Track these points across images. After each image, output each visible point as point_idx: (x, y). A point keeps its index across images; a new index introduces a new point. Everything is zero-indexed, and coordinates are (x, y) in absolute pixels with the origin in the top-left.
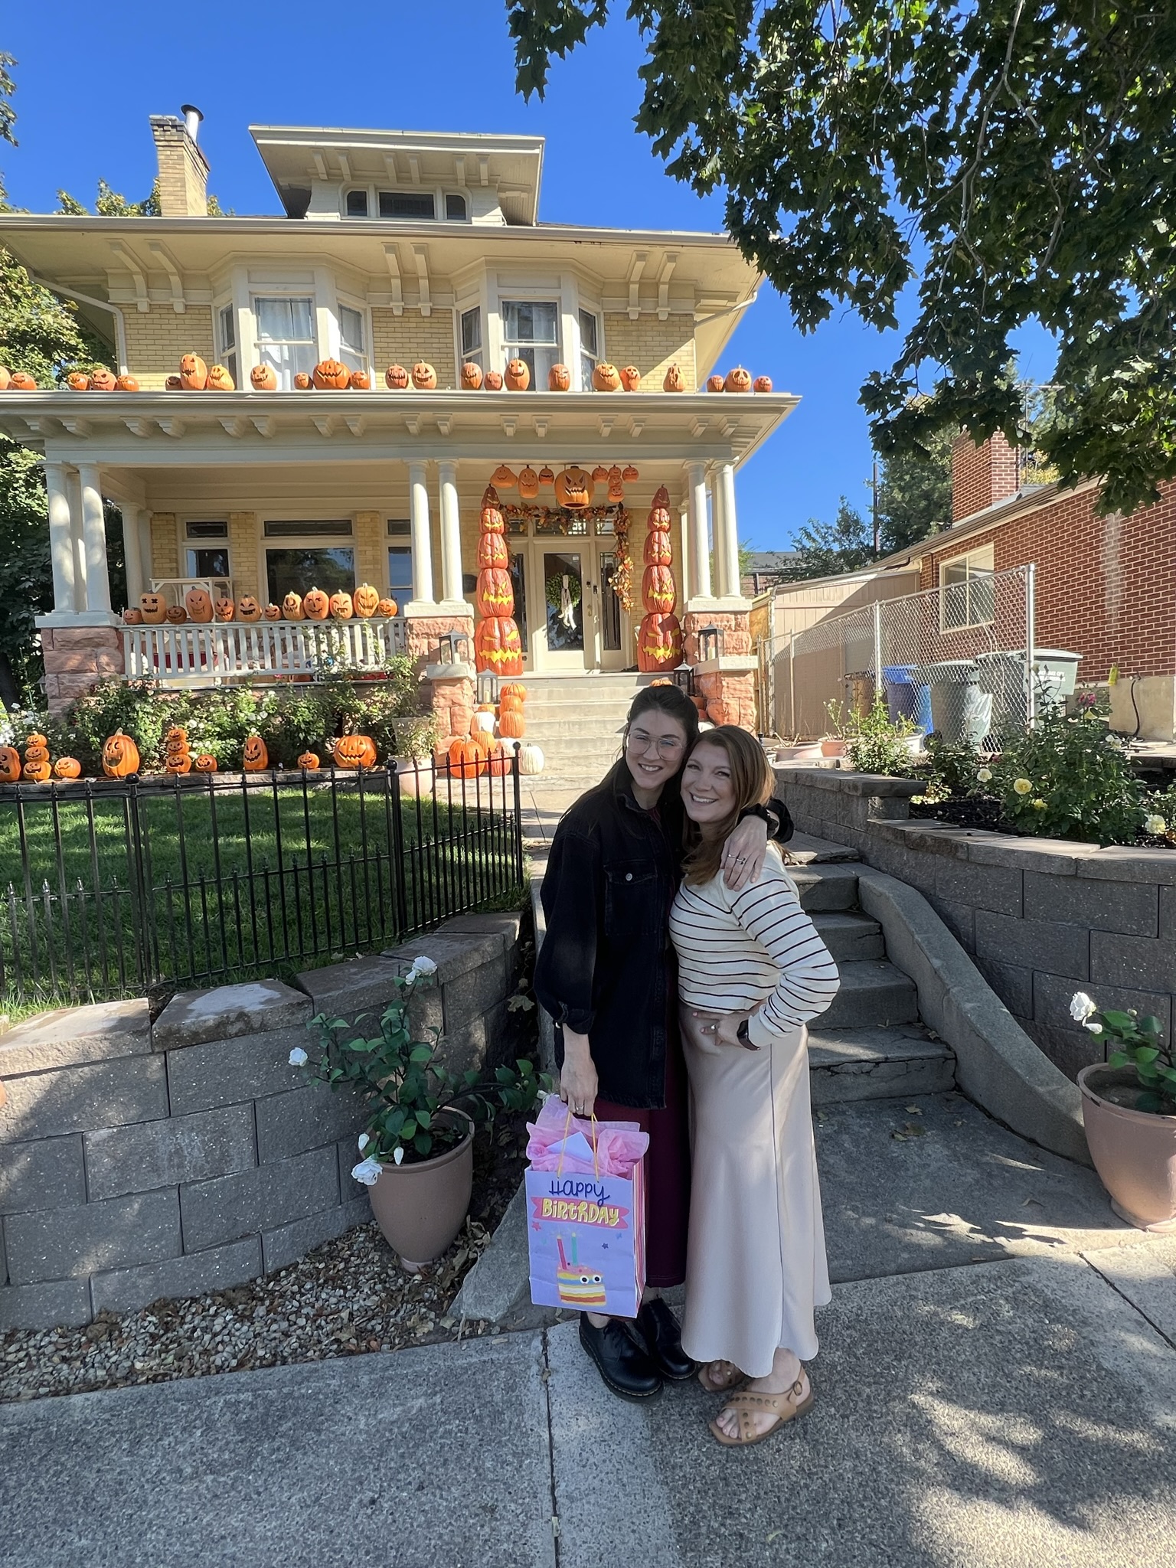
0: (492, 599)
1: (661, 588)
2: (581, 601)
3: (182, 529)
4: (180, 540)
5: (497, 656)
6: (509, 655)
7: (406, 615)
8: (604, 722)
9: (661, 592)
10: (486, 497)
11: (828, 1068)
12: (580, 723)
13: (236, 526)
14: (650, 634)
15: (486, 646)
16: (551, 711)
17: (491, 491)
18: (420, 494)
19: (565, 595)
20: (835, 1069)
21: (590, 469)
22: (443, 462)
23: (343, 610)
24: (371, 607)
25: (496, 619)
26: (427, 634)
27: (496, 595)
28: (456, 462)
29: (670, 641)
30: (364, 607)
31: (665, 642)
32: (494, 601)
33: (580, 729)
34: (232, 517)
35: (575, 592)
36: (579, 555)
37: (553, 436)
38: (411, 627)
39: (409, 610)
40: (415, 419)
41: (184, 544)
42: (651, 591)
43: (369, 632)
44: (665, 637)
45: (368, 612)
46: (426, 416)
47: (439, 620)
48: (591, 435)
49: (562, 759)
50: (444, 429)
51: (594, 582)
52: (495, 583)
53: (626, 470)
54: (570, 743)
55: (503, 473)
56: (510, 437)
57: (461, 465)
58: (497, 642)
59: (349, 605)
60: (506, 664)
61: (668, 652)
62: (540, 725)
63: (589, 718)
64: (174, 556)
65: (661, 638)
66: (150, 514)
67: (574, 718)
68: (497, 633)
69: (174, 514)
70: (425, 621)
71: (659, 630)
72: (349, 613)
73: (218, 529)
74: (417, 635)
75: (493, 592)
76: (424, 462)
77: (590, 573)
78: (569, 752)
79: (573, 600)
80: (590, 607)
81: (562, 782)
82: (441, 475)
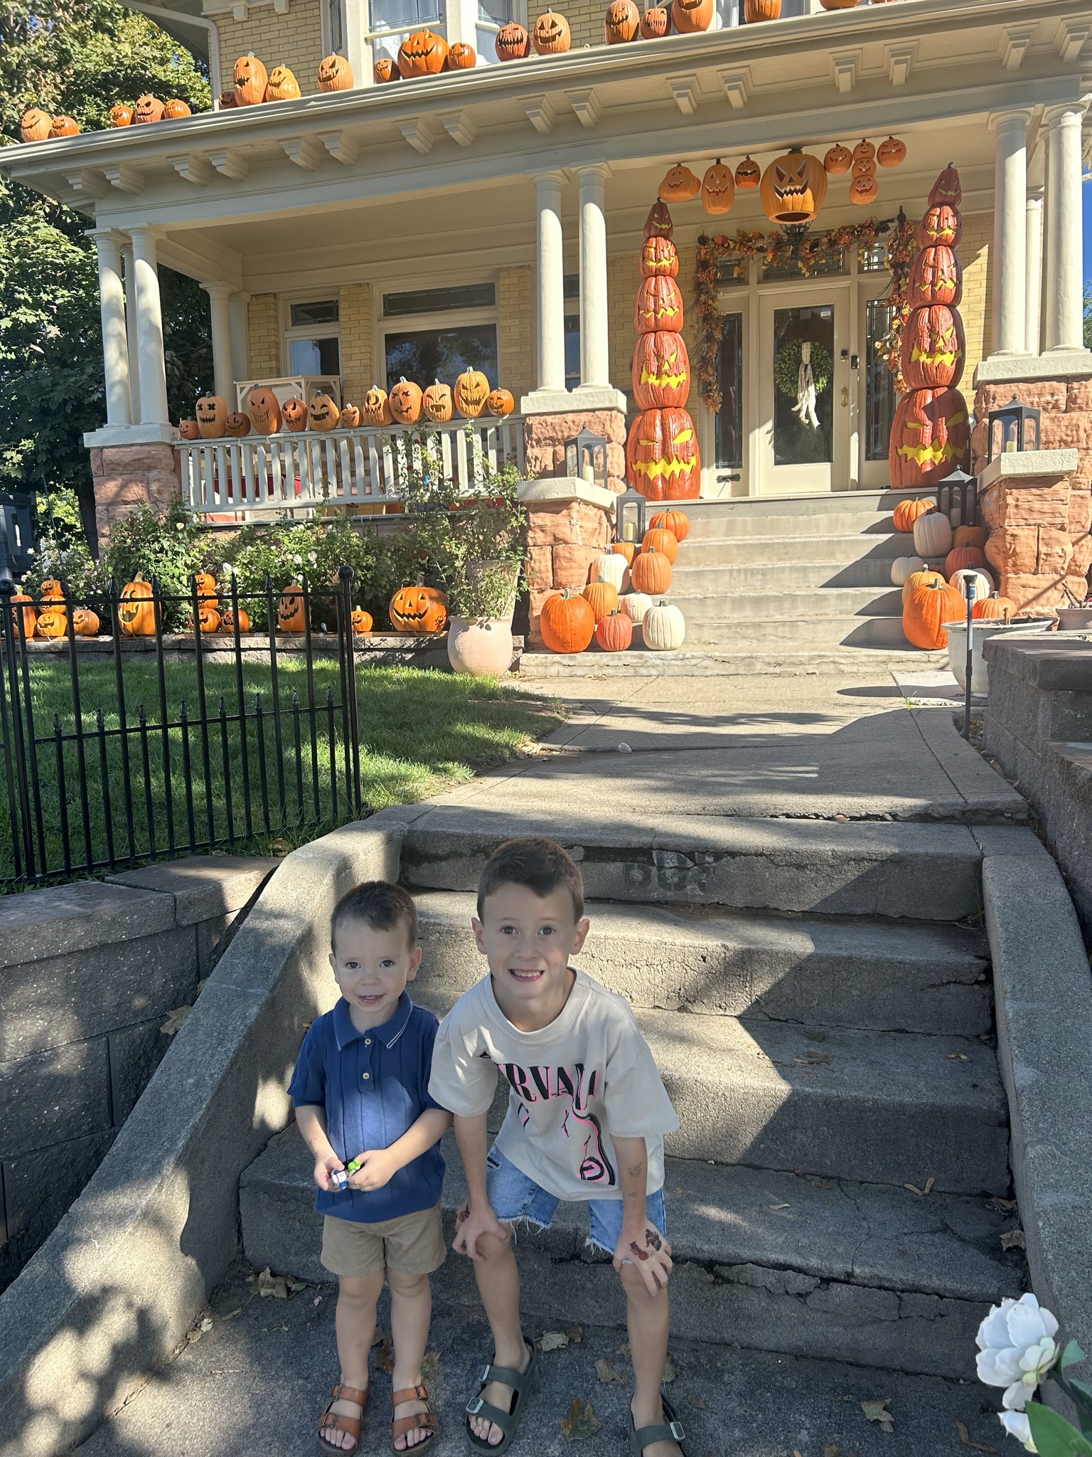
0: (653, 380)
1: (933, 344)
2: (830, 381)
3: (285, 315)
4: (281, 329)
5: (656, 470)
6: (676, 467)
7: (523, 411)
8: (805, 569)
9: (932, 351)
10: (651, 218)
11: (710, 1265)
12: (764, 572)
13: (347, 305)
14: (910, 425)
15: (640, 455)
16: (725, 553)
17: (660, 210)
18: (551, 226)
19: (805, 374)
20: (725, 1271)
21: (819, 152)
22: (583, 169)
23: (438, 408)
24: (477, 402)
25: (659, 412)
26: (551, 438)
27: (659, 375)
28: (605, 168)
29: (944, 434)
30: (467, 402)
31: (935, 436)
32: (656, 383)
33: (764, 581)
34: (342, 292)
35: (822, 368)
36: (830, 307)
37: (757, 103)
38: (529, 429)
39: (529, 404)
40: (538, 105)
41: (287, 334)
42: (915, 352)
43: (477, 438)
44: (935, 429)
45: (473, 410)
46: (555, 97)
47: (570, 417)
48: (821, 93)
49: (719, 627)
50: (583, 116)
51: (853, 351)
52: (659, 356)
53: (884, 145)
54: (739, 602)
55: (678, 177)
56: (688, 116)
57: (613, 172)
58: (658, 447)
59: (447, 401)
60: (669, 482)
61: (940, 454)
62: (699, 574)
63: (780, 564)
64: (274, 351)
65: (928, 431)
66: (246, 297)
67: (758, 563)
68: (658, 434)
69: (275, 295)
70: (549, 419)
71: (924, 416)
72: (447, 412)
73: (325, 311)
74: (538, 441)
75: (654, 369)
76: (556, 174)
77: (847, 336)
78: (736, 617)
79: (816, 382)
80: (845, 391)
81: (708, 663)
82: (581, 191)
